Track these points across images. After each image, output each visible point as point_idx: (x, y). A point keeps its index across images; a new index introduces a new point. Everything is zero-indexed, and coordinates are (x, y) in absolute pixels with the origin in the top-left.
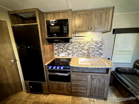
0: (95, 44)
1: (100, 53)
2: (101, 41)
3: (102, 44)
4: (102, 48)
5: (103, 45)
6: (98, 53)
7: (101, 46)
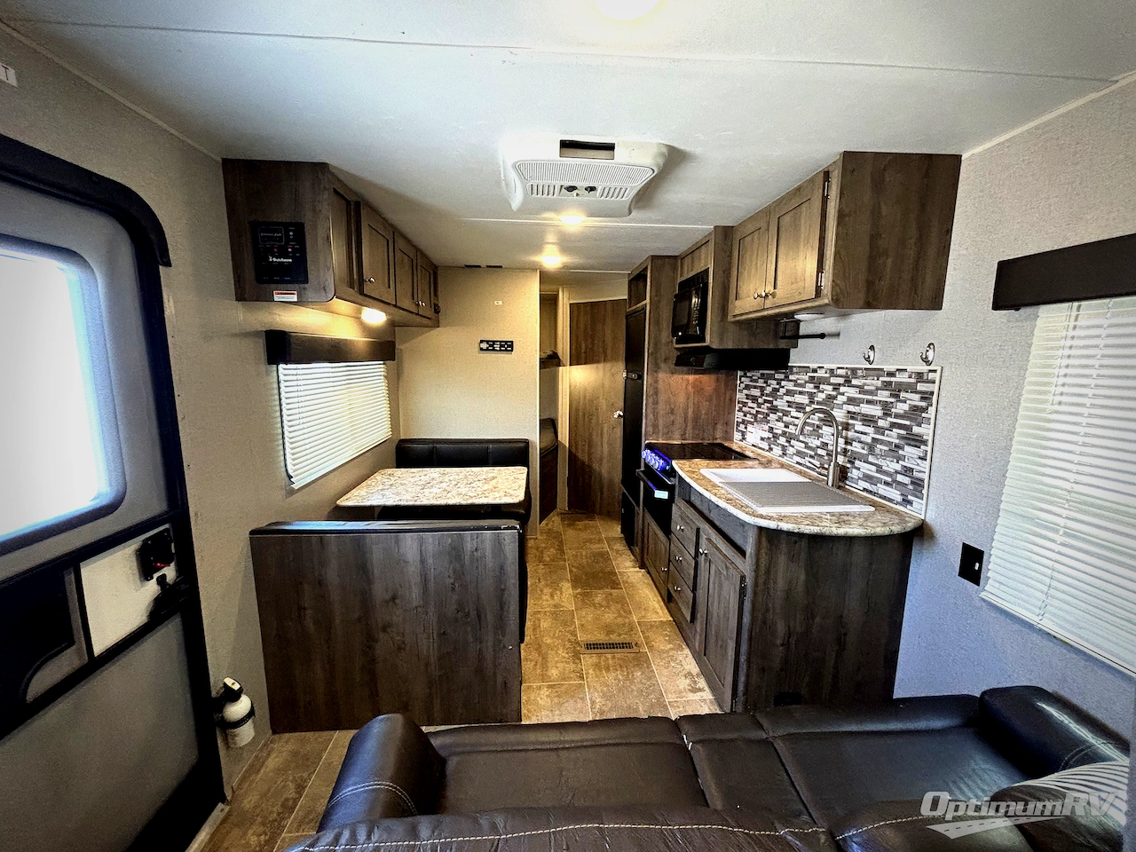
0: (884, 396)
1: (907, 471)
2: (920, 375)
3: (926, 397)
4: (923, 430)
5: (932, 410)
6: (898, 467)
7: (916, 413)
